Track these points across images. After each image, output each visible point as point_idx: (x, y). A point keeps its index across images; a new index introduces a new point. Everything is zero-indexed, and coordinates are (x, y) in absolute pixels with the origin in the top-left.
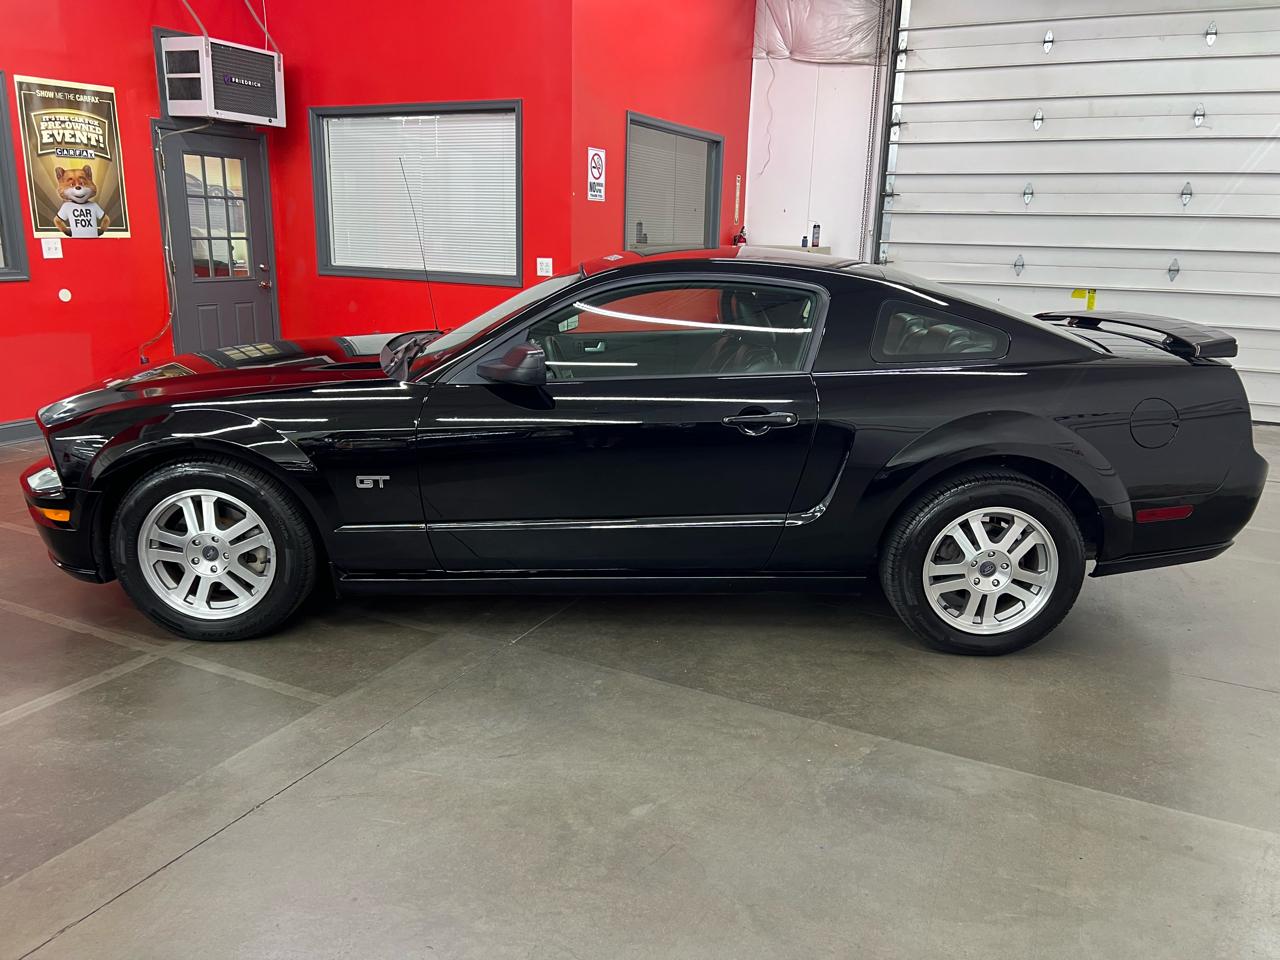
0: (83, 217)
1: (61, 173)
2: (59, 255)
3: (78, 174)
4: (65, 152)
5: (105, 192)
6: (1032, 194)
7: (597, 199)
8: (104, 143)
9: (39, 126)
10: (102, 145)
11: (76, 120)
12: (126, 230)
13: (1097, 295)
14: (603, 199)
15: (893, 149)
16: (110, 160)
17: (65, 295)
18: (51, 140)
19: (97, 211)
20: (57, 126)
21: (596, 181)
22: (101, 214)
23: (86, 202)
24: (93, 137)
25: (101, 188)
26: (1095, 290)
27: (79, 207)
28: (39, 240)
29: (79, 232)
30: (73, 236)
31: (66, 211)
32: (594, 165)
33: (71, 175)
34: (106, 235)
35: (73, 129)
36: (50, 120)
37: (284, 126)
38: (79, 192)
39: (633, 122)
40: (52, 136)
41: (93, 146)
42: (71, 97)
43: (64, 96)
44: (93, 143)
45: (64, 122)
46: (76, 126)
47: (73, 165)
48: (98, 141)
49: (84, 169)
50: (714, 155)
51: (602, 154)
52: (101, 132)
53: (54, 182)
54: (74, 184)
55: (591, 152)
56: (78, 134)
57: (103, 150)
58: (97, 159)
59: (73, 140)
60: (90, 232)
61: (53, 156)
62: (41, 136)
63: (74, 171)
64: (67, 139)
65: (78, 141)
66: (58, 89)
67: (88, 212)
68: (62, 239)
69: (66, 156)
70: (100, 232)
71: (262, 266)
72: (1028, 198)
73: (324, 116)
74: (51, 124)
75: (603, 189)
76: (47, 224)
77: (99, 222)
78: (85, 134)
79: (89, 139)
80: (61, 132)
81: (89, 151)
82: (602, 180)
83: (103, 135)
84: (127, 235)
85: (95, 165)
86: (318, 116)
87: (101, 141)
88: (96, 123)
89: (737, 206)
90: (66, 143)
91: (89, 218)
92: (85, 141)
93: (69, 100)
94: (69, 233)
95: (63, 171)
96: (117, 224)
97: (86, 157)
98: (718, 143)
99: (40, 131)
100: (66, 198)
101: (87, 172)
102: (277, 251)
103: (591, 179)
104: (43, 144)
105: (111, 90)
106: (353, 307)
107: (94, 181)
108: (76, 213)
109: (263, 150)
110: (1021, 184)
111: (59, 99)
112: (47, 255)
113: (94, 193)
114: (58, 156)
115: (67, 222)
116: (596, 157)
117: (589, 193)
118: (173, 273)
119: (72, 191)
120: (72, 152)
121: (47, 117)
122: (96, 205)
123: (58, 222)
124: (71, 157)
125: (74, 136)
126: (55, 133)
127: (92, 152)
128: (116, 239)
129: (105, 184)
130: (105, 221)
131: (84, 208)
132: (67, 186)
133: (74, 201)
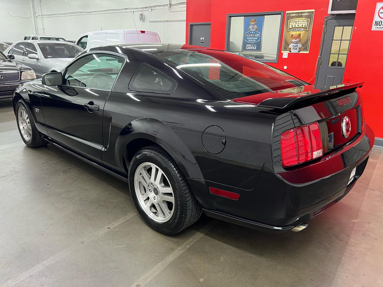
2: (287, 57)
3: (297, 36)
4: (295, 30)
8: (307, 26)
9: (289, 24)
10: (306, 27)
12: (308, 51)
16: (308, 31)
17: (285, 67)
18: (292, 27)
19: (300, 45)
22: (301, 46)
23: (297, 43)
24: (304, 25)
25: (302, 40)
27: (294, 45)
28: (283, 53)
29: (293, 51)
31: (291, 46)
33: (295, 36)
34: (301, 52)
35: (299, 23)
36: (293, 22)
38: (295, 41)
40: (292, 26)
41: (303, 27)
42: (301, 14)
43: (298, 15)
44: (304, 26)
45: (297, 22)
46: (300, 22)
48: (305, 26)
54: (295, 38)
56: (300, 25)
57: (306, 28)
58: (304, 31)
59: (298, 26)
60: (296, 51)
61: (291, 31)
62: (289, 26)
63: (296, 35)
65: (299, 26)
66: (297, 13)
67: (297, 46)
68: (288, 53)
70: (299, 51)
74: (293, 23)
76: (286, 49)
77: (300, 48)
78: (302, 24)
79: (302, 26)
80: (295, 25)
81: (302, 29)
83: (307, 24)
84: (308, 52)
85: (302, 33)
87: (306, 26)
88: (306, 21)
90: (296, 27)
91: (297, 48)
92: (301, 26)
93: (300, 16)
94: (290, 52)
95: (293, 35)
96: (305, 49)
99: (289, 25)
100: (292, 42)
101: (300, 35)
104: (289, 28)
105: (313, 10)
107: (301, 37)
108: (294, 46)
112: (283, 57)
113: (300, 40)
114: (293, 31)
115: (291, 49)
118: (320, 64)
121: (292, 21)
123: (288, 49)
124: (297, 31)
125: (298, 25)
126: (293, 25)
127: (303, 29)
128: (304, 53)
129: (304, 38)
130: (302, 48)
131: (296, 45)
132: (293, 39)
133: (294, 43)
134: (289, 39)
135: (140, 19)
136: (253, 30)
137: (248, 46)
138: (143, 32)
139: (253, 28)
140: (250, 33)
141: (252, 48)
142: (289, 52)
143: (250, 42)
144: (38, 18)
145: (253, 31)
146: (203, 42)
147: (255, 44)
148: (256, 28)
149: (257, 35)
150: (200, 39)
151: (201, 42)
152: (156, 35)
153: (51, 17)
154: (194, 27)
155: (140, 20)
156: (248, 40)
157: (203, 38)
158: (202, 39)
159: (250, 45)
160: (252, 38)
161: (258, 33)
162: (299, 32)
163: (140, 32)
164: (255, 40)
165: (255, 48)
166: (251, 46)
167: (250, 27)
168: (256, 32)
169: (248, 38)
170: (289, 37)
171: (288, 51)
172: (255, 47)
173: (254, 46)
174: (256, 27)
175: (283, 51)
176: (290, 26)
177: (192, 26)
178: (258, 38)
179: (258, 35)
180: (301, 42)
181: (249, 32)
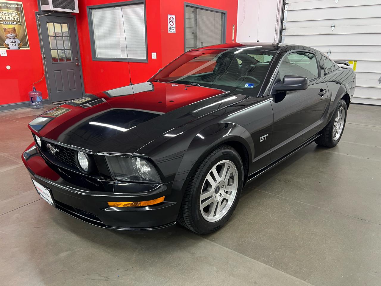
0: (13, 43)
1: (5, 30)
2: (6, 55)
3: (11, 30)
4: (6, 23)
5: (21, 34)
6: (334, 26)
7: (172, 32)
8: (19, 20)
10: (19, 21)
11: (10, 13)
12: (28, 47)
13: (357, 63)
14: (175, 32)
15: (286, 13)
16: (22, 25)
17: (8, 68)
18: (1, 19)
19: (18, 41)
20: (3, 15)
21: (171, 26)
23: (14, 38)
26: (356, 61)
27: (12, 40)
29: (12, 48)
31: (7, 41)
32: (170, 20)
33: (9, 30)
34: (21, 49)
37: (78, 12)
38: (11, 35)
39: (187, 6)
41: (16, 21)
42: (8, 5)
43: (5, 5)
44: (16, 20)
45: (6, 13)
46: (10, 15)
47: (10, 27)
48: (17, 19)
49: (13, 28)
50: (223, 17)
51: (174, 17)
52: (18, 16)
53: (3, 32)
54: (10, 33)
55: (169, 16)
56: (10, 17)
57: (19, 22)
58: (18, 25)
59: (9, 19)
60: (16, 48)
61: (2, 24)
63: (9, 29)
64: (7, 19)
65: (11, 19)
66: (3, 3)
67: (15, 41)
68: (7, 50)
69: (7, 24)
70: (19, 48)
71: (76, 58)
72: (333, 28)
73: (92, 9)
74: (1, 14)
75: (175, 29)
77: (19, 45)
78: (13, 17)
79: (14, 19)
80: (5, 17)
81: (14, 23)
82: (174, 26)
83: (19, 17)
84: (29, 49)
85: (16, 27)
86: (90, 9)
87: (18, 19)
88: (17, 14)
89: (233, 35)
90: (7, 20)
91: (15, 43)
93: (7, 7)
94: (9, 48)
96: (25, 45)
97: (13, 24)
98: (225, 13)
100: (7, 37)
102: (81, 53)
103: (169, 25)
105: (21, 3)
106: (102, 71)
107: (16, 32)
108: (11, 42)
109: (75, 21)
110: (331, 23)
111: (3, 6)
112: (2, 55)
113: (16, 36)
114: (4, 24)
115: (8, 45)
116: (171, 18)
117: (169, 30)
118: (45, 60)
119: (9, 35)
120: (9, 23)
123: (5, 45)
124: (9, 24)
125: (9, 18)
126: (3, 17)
127: (15, 23)
128: (25, 50)
129: (20, 32)
131: (13, 40)
132: (7, 34)
133: (10, 38)
170: (2, 31)
171: (5, 47)
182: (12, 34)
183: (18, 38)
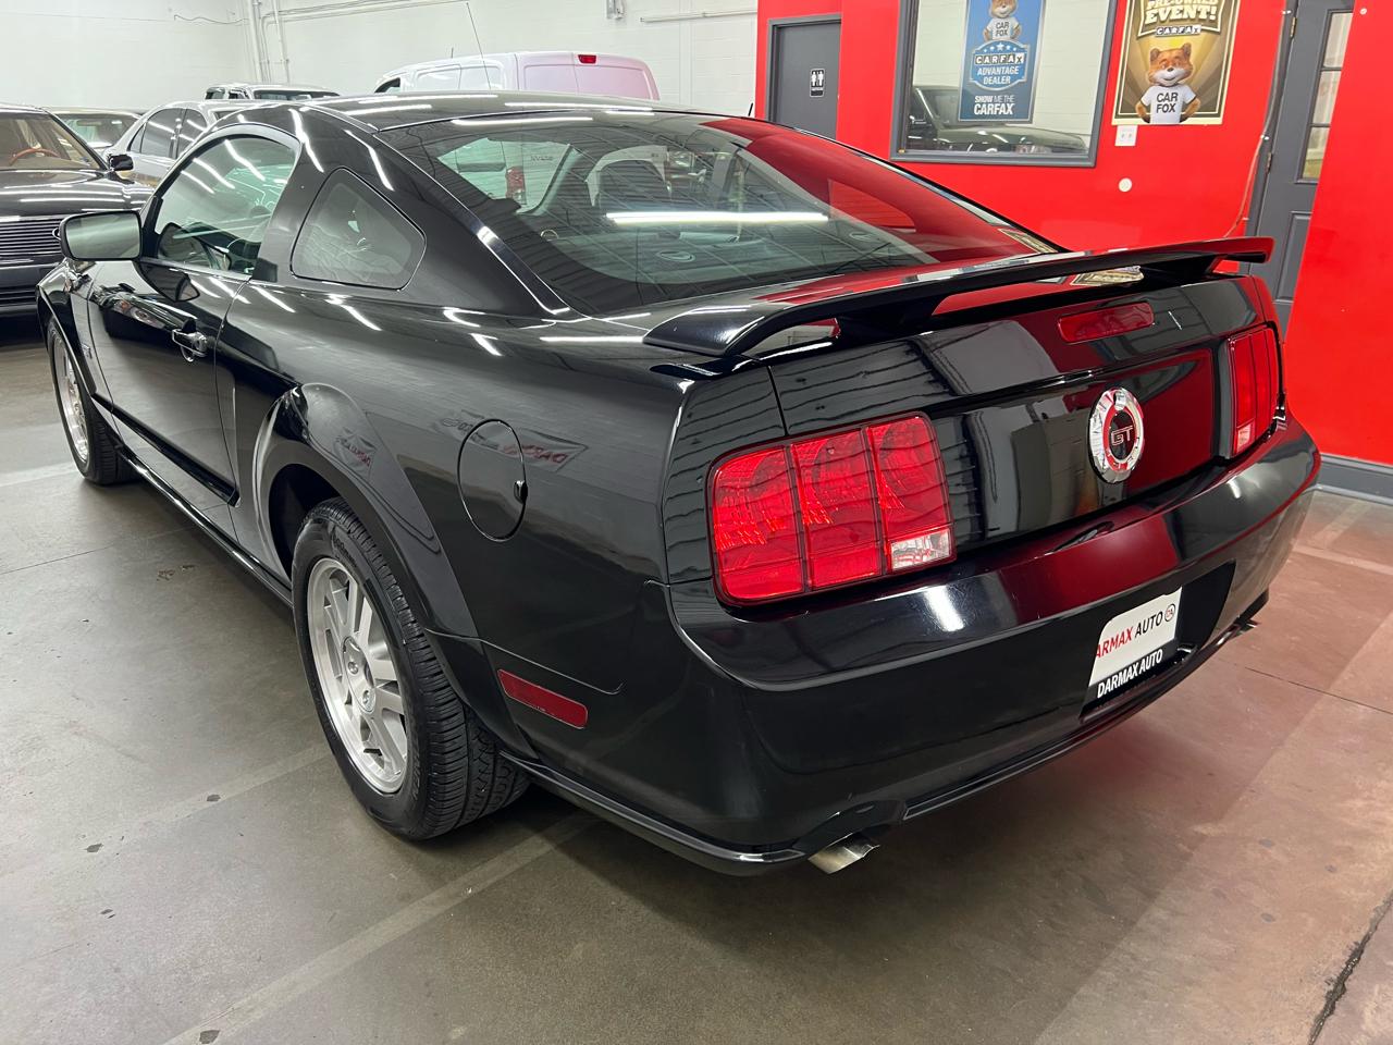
0: (1166, 102)
1: (1156, 54)
2: (1131, 142)
3: (1174, 54)
4: (1167, 31)
5: (1202, 72)
8: (1216, 15)
9: (1145, 6)
10: (1213, 18)
12: (1218, 115)
16: (1219, 33)
17: (1125, 185)
18: (1155, 19)
19: (1186, 94)
20: (1165, 4)
22: (1190, 96)
23: (1175, 85)
24: (1204, 10)
27: (1165, 91)
28: (1116, 126)
29: (1157, 118)
30: (1151, 123)
31: (1150, 97)
33: (1166, 56)
34: (1190, 121)
35: (1183, 4)
38: (1170, 74)
40: (1157, 15)
41: (1201, 20)
44: (1203, 16)
48: (1209, 13)
49: (1182, 49)
52: (1216, 2)
53: (1145, 62)
54: (1166, 66)
56: (1187, 8)
57: (1213, 23)
58: (1204, 34)
59: (1180, 16)
60: (1171, 119)
61: (1153, 36)
62: (1146, 16)
63: (1171, 51)
64: (1173, 16)
65: (1185, 16)
67: (1175, 96)
68: (1140, 127)
69: (1167, 35)
70: (1183, 118)
74: (1159, 3)
76: (1128, 109)
77: (1185, 106)
78: (1195, 7)
79: (1198, 13)
80: (1168, 9)
81: (1195, 27)
83: (1217, 5)
84: (1218, 121)
85: (1197, 41)
87: (1213, 12)
90: (1172, 21)
91: (1173, 103)
92: (1193, 16)
94: (1147, 119)
95: (1159, 53)
96: (1208, 108)
97: (1189, 34)
99: (1145, 11)
100: (1154, 82)
101: (1186, 51)
104: (1145, 26)
107: (1192, 60)
108: (1160, 97)
112: (1119, 143)
113: (1188, 74)
114: (1158, 36)
115: (1148, 108)
119: (1163, 74)
120: (1174, 31)
122: (1186, 88)
123: (1140, 108)
124: (1174, 35)
125: (1182, 12)
126: (1161, 11)
127: (1199, 27)
128: (1202, 126)
129: (1206, 62)
130: (1194, 106)
131: (1170, 91)
132: (1158, 69)
133: (1162, 85)
134: (1143, 70)
135: (610, 12)
136: (1004, 38)
137: (982, 104)
138: (588, 59)
139: (1002, 30)
140: (989, 51)
141: (996, 109)
142: (1141, 122)
143: (991, 86)
144: (270, 23)
145: (1003, 42)
146: (820, 93)
147: (1007, 92)
148: (1012, 30)
149: (1018, 55)
150: (810, 79)
151: (813, 93)
152: (638, 68)
153: (310, 18)
154: (789, 35)
155: (609, 18)
156: (981, 79)
157: (821, 76)
158: (818, 81)
159: (990, 99)
160: (999, 70)
161: (1022, 50)
162: (1185, 40)
163: (578, 61)
164: (1008, 79)
165: (1007, 108)
166: (993, 102)
167: (992, 25)
168: (1013, 45)
169: (979, 73)
170: (1145, 59)
171: (1136, 116)
172: (1010, 107)
173: (1003, 101)
174: (1013, 23)
175: (1117, 116)
176: (1149, 14)
177: (779, 29)
178: (1022, 68)
179: (1021, 55)
180: (1192, 80)
181: (987, 47)
182: (1171, 70)
183: (1188, 83)
